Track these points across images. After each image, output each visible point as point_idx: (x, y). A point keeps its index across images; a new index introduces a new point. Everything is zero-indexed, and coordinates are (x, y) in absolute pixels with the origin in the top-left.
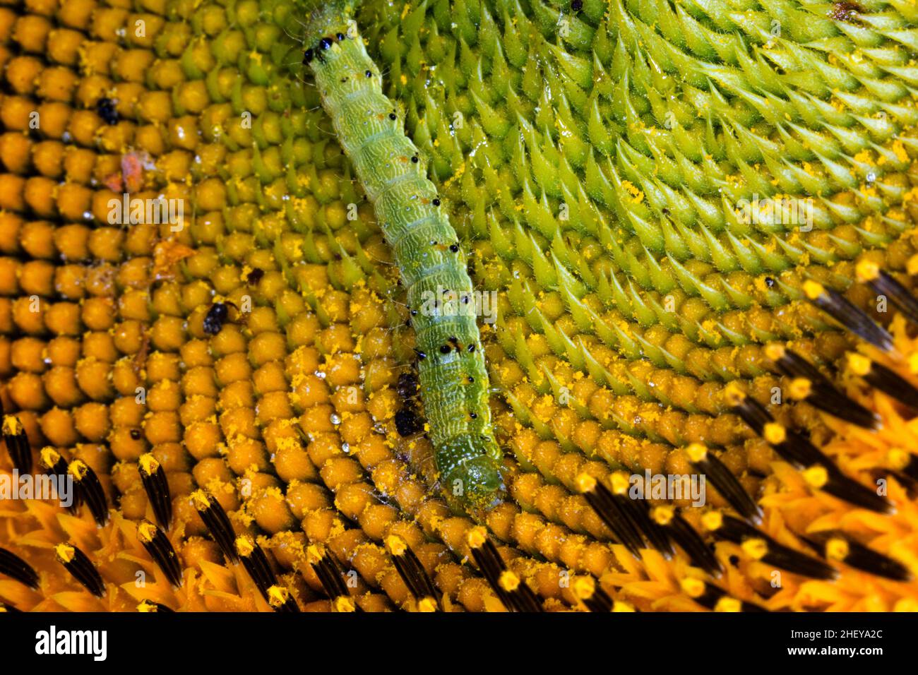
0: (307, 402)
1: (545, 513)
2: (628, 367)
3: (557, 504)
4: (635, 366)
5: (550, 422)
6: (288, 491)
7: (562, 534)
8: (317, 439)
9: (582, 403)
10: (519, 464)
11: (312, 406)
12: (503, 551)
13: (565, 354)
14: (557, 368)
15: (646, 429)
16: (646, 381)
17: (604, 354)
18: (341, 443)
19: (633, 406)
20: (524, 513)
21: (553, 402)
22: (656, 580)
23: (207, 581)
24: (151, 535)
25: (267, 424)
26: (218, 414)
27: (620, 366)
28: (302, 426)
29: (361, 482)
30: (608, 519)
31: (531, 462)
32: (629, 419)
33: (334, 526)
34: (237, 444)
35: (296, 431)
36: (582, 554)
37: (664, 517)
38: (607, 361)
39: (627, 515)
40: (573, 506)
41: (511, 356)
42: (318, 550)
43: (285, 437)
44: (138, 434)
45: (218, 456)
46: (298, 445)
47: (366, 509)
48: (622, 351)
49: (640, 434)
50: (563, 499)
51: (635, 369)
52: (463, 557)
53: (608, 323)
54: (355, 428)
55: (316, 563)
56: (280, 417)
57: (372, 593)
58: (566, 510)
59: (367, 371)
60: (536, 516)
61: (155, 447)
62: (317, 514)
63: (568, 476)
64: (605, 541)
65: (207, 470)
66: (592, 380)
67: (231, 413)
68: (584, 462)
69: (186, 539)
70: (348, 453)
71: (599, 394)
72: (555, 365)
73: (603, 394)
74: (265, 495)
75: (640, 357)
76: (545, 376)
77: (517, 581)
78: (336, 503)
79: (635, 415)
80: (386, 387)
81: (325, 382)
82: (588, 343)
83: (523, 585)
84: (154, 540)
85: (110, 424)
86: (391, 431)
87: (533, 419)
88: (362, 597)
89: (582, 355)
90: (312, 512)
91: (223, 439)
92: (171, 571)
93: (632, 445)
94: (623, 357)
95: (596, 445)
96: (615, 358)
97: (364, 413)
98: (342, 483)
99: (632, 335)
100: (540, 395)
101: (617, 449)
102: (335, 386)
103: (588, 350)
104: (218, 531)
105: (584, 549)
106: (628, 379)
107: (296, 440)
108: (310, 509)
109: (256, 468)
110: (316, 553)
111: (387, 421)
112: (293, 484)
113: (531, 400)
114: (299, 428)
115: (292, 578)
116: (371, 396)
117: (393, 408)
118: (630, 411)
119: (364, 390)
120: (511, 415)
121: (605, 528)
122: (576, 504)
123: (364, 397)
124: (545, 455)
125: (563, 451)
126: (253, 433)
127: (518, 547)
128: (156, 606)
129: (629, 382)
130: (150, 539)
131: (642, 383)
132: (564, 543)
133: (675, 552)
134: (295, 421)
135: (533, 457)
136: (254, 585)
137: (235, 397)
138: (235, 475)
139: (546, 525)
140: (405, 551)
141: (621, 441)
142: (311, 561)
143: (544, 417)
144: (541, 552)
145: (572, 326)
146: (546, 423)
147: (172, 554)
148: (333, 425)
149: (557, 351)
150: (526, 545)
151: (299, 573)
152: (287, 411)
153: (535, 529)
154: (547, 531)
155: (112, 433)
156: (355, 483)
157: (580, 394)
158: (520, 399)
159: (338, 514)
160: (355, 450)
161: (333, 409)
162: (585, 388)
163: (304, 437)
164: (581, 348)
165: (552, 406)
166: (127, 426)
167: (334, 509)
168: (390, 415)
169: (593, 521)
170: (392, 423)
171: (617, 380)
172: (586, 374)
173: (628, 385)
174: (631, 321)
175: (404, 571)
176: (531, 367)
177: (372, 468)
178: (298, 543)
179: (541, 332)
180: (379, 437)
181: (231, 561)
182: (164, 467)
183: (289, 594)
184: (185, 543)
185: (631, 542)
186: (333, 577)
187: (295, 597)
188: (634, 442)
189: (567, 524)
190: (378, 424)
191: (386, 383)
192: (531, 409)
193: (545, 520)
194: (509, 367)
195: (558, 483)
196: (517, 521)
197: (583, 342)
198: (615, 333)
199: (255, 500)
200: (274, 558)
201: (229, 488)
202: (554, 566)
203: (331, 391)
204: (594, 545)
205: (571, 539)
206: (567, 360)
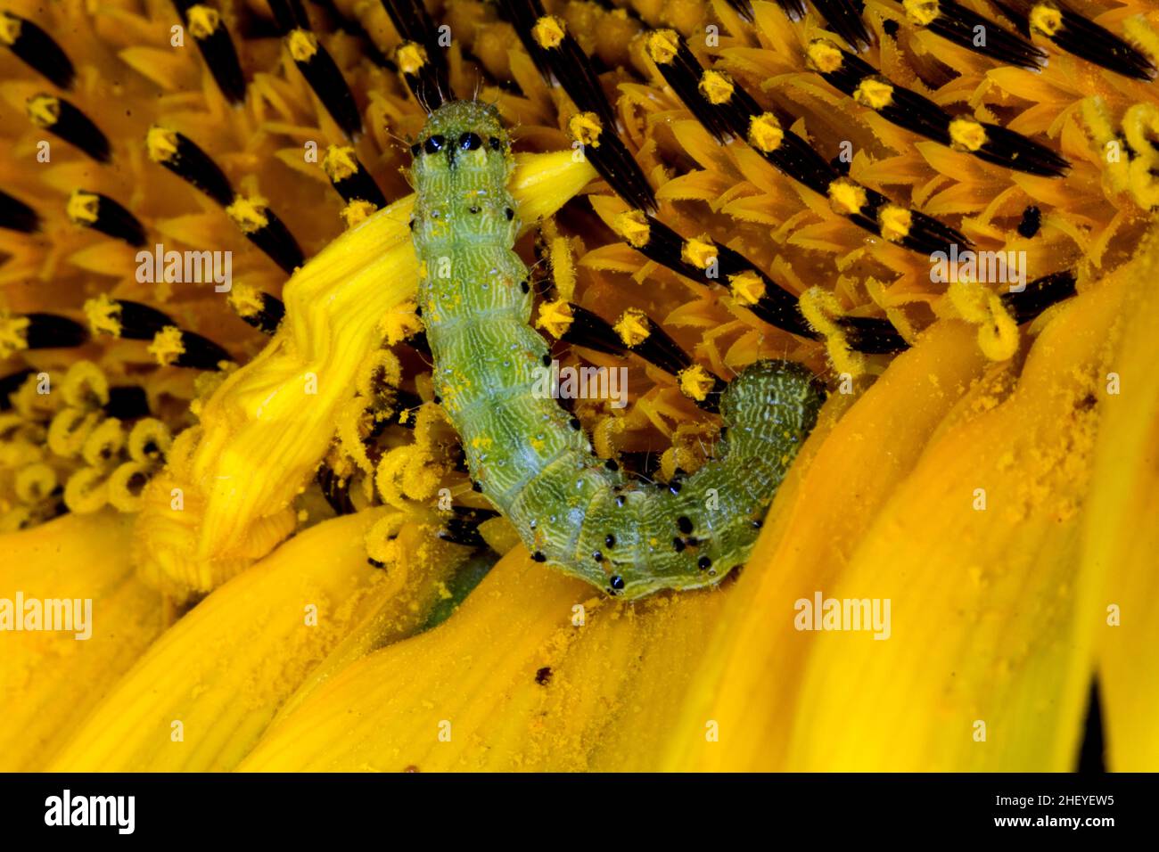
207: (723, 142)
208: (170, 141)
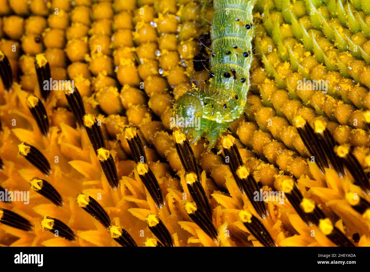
0: (143, 39)
1: (272, 133)
2: (338, 55)
3: (281, 129)
4: (343, 55)
5: (285, 79)
6: (122, 91)
7: (280, 148)
8: (145, 63)
9: (307, 71)
10: (262, 101)
11: (145, 42)
12: (243, 153)
13: (302, 40)
14: (295, 47)
15: (342, 94)
16: (347, 66)
17: (325, 44)
18: (159, 68)
19: (337, 79)
20: (260, 131)
21: (290, 67)
22: (331, 188)
23: (64, 137)
24: (34, 103)
25: (116, 48)
26: (89, 36)
27: (333, 53)
28: (138, 53)
29: (166, 94)
30: (309, 146)
31: (270, 101)
32: (333, 86)
33: (146, 117)
34: (97, 57)
35: (134, 56)
36: (290, 163)
37: (343, 152)
38: (326, 48)
39: (321, 146)
40: (290, 132)
41: (269, 34)
42: (132, 131)
43: (126, 58)
44: (39, 40)
45: (84, 61)
46: (133, 64)
47: (166, 111)
48: (336, 44)
49: (338, 97)
50: (284, 127)
51: (342, 57)
52: (219, 151)
53: (331, 26)
54: (169, 60)
55: (130, 139)
56: (125, 46)
57: (161, 162)
58: (286, 134)
59: (182, 28)
60: (267, 134)
61: (48, 49)
62: (136, 108)
63: (290, 114)
64: (305, 157)
65: (76, 69)
66: (315, 59)
67: (97, 37)
68: (301, 107)
69: (56, 108)
70: (162, 75)
71: (318, 68)
72: (294, 45)
73: (320, 68)
74: (108, 91)
75: (346, 50)
76: (288, 51)
77: (248, 174)
78: (149, 103)
79: (337, 85)
80: (191, 39)
81: (156, 29)
82: (317, 35)
83: (251, 177)
84: (36, 106)
85: (24, 31)
86: (190, 66)
87: (275, 75)
88: (154, 163)
89: (312, 42)
90: (134, 106)
91: (89, 52)
92: (43, 126)
93: (332, 102)
94: (336, 48)
95: (310, 98)
96: (331, 48)
97: (175, 53)
98: (155, 92)
99: (344, 36)
100: (282, 61)
101: (323, 103)
102: (161, 33)
103: (316, 40)
104: (75, 108)
105: (292, 160)
106: (337, 62)
107: (132, 61)
108: (133, 104)
109: (105, 73)
110: (130, 133)
111: (188, 60)
112: (126, 87)
113: (277, 64)
114: (135, 54)
115: (115, 144)
116: (182, 43)
117: (193, 53)
118: (334, 82)
119: (178, 39)
120: (263, 70)
121: (307, 150)
122: (292, 131)
123: (178, 42)
124: (279, 98)
125: (290, 98)
126: (107, 52)
127: (253, 151)
128: (29, 147)
129: (336, 64)
130: (33, 105)
131: (344, 66)
132: (280, 154)
133: (346, 174)
134: (134, 49)
135: (271, 98)
136: (91, 144)
137: (101, 28)
138: (92, 75)
139: (272, 141)
140: (184, 141)
141: (326, 99)
142: (127, 137)
143: (283, 75)
144: (266, 157)
145: (309, 24)
146: (283, 79)
147: (45, 117)
148: (156, 56)
149: (298, 37)
150: (257, 151)
151: (120, 141)
152: (130, 43)
153: (265, 142)
154: (272, 144)
155: (24, 37)
156: (163, 93)
157: (307, 66)
158: (270, 62)
159: (149, 110)
160: (166, 74)
161: (157, 46)
162: (310, 62)
163: (137, 60)
164: (312, 38)
165: (288, 69)
166: (35, 34)
167: (147, 106)
168: (191, 56)
169: (300, 144)
170: (191, 62)
171: (330, 61)
172: (312, 54)
173: (336, 65)
174: (345, 27)
175: (181, 153)
176: (280, 44)
177: (174, 86)
178: (122, 123)
179: (290, 24)
180: (182, 68)
181: (80, 127)
182: (50, 64)
183: (110, 155)
184: (55, 111)
185: (320, 162)
186: (138, 149)
187: (114, 157)
188: (333, 100)
189: (284, 142)
190: (183, 61)
191: (192, 37)
192: (276, 69)
193: (272, 137)
194: (267, 41)
195: (283, 116)
196: (254, 135)
197: (314, 34)
198: (334, 33)
199: (101, 93)
200: (106, 130)
201: (87, 83)
202: (272, 166)
203: (158, 35)
204: (298, 158)
205: (285, 153)
206: (302, 43)
207: (308, 225)
208: (86, 200)
